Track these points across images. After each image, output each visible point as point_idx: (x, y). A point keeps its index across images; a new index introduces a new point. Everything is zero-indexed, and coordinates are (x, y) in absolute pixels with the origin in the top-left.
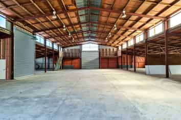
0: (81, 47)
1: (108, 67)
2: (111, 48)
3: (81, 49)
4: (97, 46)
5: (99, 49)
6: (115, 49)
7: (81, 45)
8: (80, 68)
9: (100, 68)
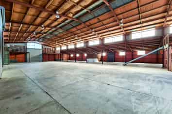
0: (26, 45)
1: (49, 61)
2: (51, 48)
3: (26, 47)
4: (41, 45)
5: (43, 48)
6: (54, 49)
7: (26, 43)
8: (25, 61)
9: (43, 61)
